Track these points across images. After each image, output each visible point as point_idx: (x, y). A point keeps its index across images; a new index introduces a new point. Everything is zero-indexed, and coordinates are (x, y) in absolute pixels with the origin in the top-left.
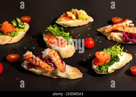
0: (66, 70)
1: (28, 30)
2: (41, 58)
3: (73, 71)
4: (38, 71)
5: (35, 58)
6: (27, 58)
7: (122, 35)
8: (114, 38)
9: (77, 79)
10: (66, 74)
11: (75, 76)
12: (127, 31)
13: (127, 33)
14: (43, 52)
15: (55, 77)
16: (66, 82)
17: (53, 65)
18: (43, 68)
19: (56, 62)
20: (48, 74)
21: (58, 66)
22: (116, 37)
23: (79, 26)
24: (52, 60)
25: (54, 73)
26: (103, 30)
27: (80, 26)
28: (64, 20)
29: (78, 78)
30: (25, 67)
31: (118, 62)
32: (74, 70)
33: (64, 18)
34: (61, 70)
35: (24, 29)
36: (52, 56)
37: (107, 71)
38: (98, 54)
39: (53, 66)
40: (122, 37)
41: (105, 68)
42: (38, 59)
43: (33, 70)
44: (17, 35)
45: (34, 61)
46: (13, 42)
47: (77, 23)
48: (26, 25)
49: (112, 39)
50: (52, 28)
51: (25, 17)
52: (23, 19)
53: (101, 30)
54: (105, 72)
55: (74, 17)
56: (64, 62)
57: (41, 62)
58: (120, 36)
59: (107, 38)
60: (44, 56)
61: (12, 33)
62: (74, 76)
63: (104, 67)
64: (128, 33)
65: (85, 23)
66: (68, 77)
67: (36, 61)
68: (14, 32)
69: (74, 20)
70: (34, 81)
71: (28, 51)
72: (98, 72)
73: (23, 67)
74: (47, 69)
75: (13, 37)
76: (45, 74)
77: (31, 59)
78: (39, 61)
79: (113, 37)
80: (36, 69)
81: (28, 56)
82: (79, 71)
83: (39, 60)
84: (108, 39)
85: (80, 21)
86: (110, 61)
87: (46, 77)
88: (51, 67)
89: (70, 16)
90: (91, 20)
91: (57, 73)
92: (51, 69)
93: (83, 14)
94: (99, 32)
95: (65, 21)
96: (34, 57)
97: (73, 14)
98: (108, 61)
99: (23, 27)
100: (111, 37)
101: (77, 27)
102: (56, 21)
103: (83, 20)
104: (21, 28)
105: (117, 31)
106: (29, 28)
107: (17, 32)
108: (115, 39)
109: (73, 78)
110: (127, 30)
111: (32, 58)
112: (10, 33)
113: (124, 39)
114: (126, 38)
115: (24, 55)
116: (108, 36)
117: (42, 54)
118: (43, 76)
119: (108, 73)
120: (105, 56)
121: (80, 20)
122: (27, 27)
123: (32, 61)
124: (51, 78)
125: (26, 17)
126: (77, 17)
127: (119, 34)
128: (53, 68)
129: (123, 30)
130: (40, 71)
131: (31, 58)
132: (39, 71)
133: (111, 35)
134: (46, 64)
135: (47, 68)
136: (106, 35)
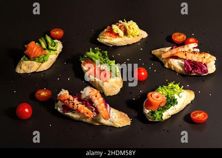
0: (111, 116)
1: (61, 52)
2: (80, 100)
3: (119, 117)
4: (75, 116)
5: (72, 100)
6: (62, 99)
7: (183, 63)
8: (172, 67)
9: (123, 127)
10: (111, 121)
11: (122, 123)
12: (190, 59)
13: (189, 61)
14: (82, 92)
15: (97, 124)
16: (110, 130)
17: (94, 109)
18: (83, 114)
19: (98, 106)
20: (88, 121)
21: (101, 111)
22: (175, 66)
23: (128, 45)
24: (93, 103)
25: (96, 119)
26: (159, 53)
27: (130, 45)
28: (108, 38)
29: (125, 125)
30: (59, 109)
31: (176, 106)
32: (121, 115)
33: (108, 34)
34: (104, 117)
35: (56, 52)
36: (94, 97)
37: (161, 118)
38: (151, 95)
39: (95, 111)
40: (184, 65)
41: (159, 114)
42: (76, 101)
43: (70, 114)
44: (47, 61)
45: (71, 104)
46: (42, 70)
47: (126, 41)
48: (58, 44)
49: (171, 67)
50: (93, 54)
51: (56, 29)
52: (54, 33)
53: (156, 52)
54: (159, 119)
55: (121, 33)
56: (108, 105)
57: (80, 106)
58: (181, 65)
59: (164, 65)
60: (83, 97)
61: (40, 57)
62: (120, 124)
63: (157, 113)
64: (191, 61)
65: (136, 40)
66: (113, 125)
67: (74, 104)
68: (44, 56)
69: (121, 37)
70: (71, 128)
71: (63, 90)
72: (150, 118)
73: (57, 110)
74: (87, 115)
75: (42, 63)
76: (84, 120)
77: (67, 101)
78: (77, 105)
79: (171, 65)
80: (74, 113)
81: (63, 96)
82: (127, 116)
83: (78, 102)
84: (165, 67)
85: (129, 39)
86: (166, 104)
87: (86, 123)
88: (93, 111)
89: (116, 32)
90: (144, 35)
91: (100, 119)
92: (92, 115)
93: (134, 27)
94: (154, 55)
95: (110, 39)
96: (71, 98)
97: (120, 29)
98: (163, 105)
99: (54, 48)
100: (169, 65)
101: (125, 46)
102: (98, 37)
103: (133, 36)
104: (52, 50)
105: (176, 57)
106: (62, 49)
107: (47, 56)
108: (175, 68)
109: (119, 125)
110: (190, 57)
111: (69, 100)
112: (38, 57)
113: (186, 69)
114: (188, 68)
115: (58, 95)
116: (165, 63)
117: (81, 94)
118: (82, 122)
119: (162, 120)
120: (159, 99)
121: (130, 37)
122: (59, 47)
123: (68, 103)
124: (92, 125)
125: (57, 31)
126: (126, 33)
127: (180, 61)
128: (95, 113)
129: (185, 57)
130: (79, 116)
131: (67, 99)
132: (77, 116)
133: (169, 63)
134: (86, 108)
135: (88, 113)
136: (163, 61)
